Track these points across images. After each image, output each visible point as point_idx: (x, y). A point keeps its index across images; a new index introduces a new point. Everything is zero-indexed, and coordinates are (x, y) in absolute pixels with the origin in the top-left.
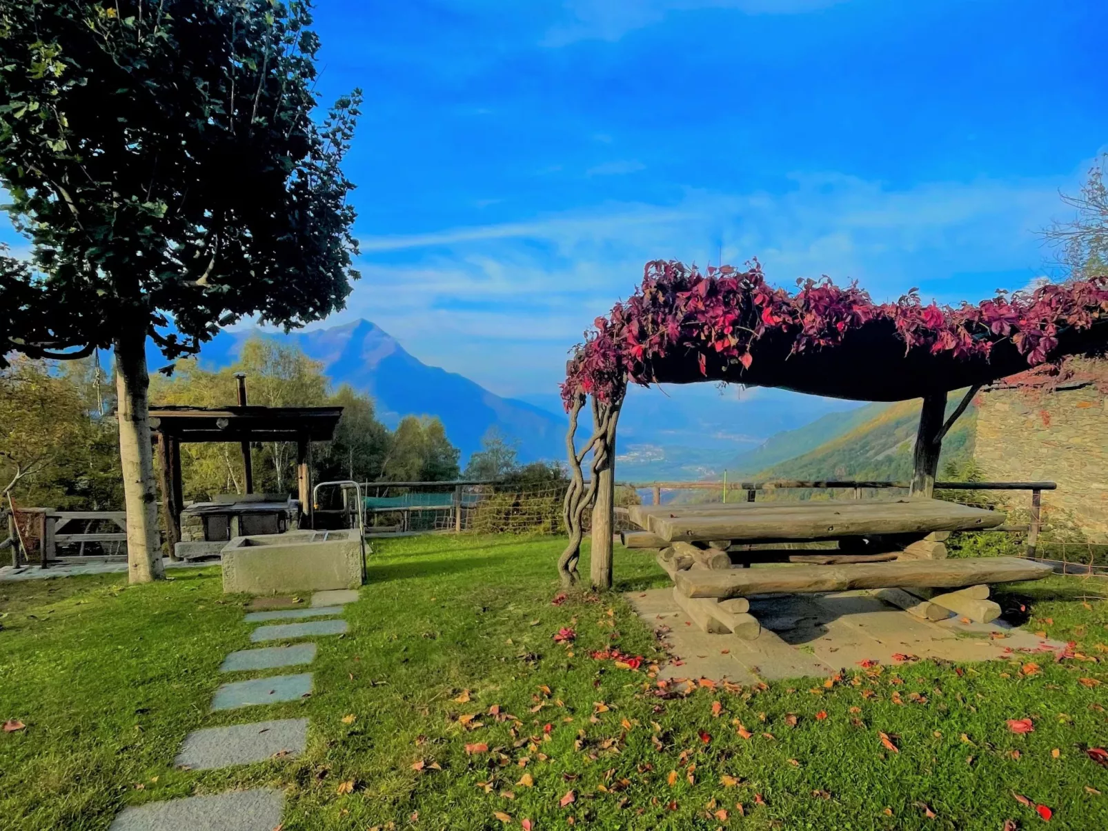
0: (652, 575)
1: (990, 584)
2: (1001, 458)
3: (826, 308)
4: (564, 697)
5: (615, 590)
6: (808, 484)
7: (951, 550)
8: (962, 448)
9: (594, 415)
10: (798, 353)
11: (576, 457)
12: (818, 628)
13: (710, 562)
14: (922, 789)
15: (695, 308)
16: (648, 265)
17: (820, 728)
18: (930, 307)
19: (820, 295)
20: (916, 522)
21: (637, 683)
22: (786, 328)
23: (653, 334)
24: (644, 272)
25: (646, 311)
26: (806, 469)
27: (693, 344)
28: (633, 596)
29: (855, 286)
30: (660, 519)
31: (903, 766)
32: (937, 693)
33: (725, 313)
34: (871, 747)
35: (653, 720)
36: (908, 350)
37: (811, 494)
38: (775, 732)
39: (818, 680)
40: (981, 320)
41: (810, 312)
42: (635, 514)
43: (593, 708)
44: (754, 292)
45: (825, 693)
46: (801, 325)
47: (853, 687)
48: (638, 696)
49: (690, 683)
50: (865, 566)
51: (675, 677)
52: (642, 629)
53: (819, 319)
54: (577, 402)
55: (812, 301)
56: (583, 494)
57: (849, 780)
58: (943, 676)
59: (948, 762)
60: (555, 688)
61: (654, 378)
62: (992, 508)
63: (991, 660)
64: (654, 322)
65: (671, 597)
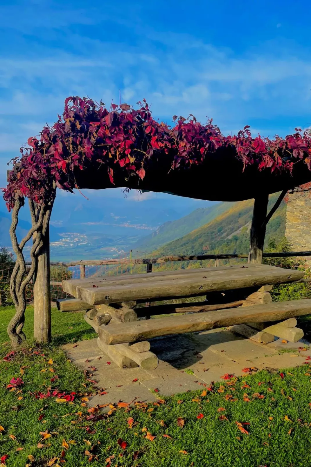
0: (81, 330)
1: (297, 317)
2: (301, 235)
3: (193, 138)
4: (16, 432)
5: (54, 344)
6: (186, 258)
7: (274, 296)
8: (278, 229)
9: (31, 213)
10: (176, 169)
11: (18, 245)
12: (196, 356)
13: (122, 317)
14: (264, 456)
15: (104, 134)
16: (68, 100)
17: (200, 425)
18: (257, 139)
19: (188, 128)
20: (253, 280)
21: (72, 413)
22: (167, 151)
23: (74, 152)
24: (65, 105)
25: (68, 135)
26: (184, 247)
27: (103, 161)
28: (68, 347)
29: (211, 123)
30: (85, 289)
31: (251, 443)
32: (270, 391)
33: (125, 139)
34: (232, 433)
35: (86, 439)
36: (244, 168)
37: (188, 264)
38: (171, 433)
39: (197, 391)
40: (287, 148)
41: (183, 140)
42: (67, 286)
43: (39, 437)
44: (145, 124)
45: (202, 400)
46: (177, 148)
47: (219, 394)
48: (74, 422)
49: (112, 407)
50: (223, 312)
51: (100, 403)
52: (76, 371)
53: (188, 146)
54: (17, 203)
55: (183, 133)
56: (26, 272)
57: (219, 458)
58: (273, 379)
59: (278, 436)
60: (8, 426)
61: (76, 185)
62: (296, 268)
63: (299, 365)
64: (74, 143)
65: (96, 345)
